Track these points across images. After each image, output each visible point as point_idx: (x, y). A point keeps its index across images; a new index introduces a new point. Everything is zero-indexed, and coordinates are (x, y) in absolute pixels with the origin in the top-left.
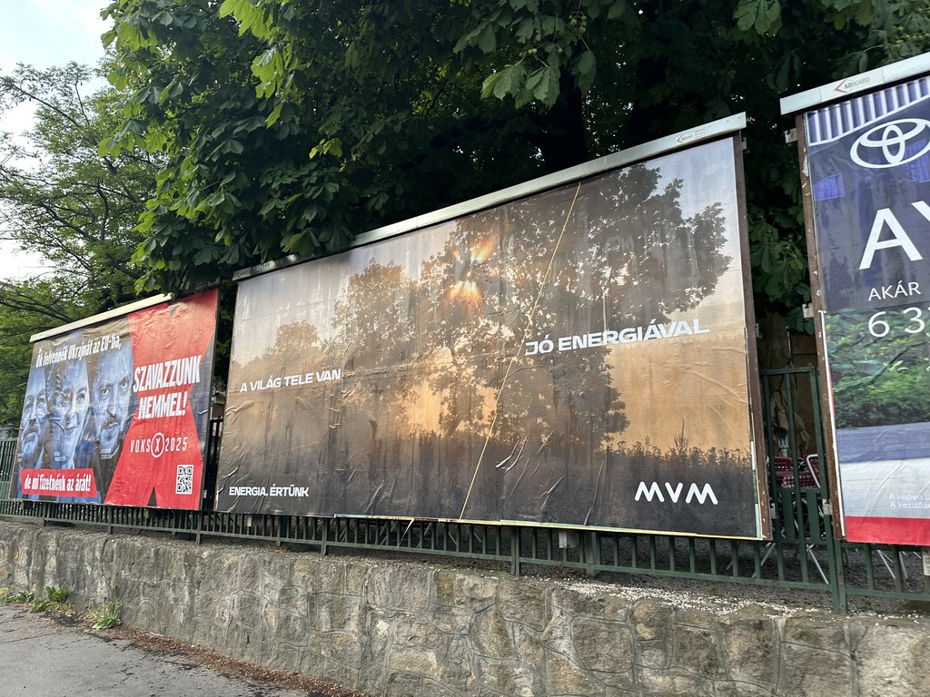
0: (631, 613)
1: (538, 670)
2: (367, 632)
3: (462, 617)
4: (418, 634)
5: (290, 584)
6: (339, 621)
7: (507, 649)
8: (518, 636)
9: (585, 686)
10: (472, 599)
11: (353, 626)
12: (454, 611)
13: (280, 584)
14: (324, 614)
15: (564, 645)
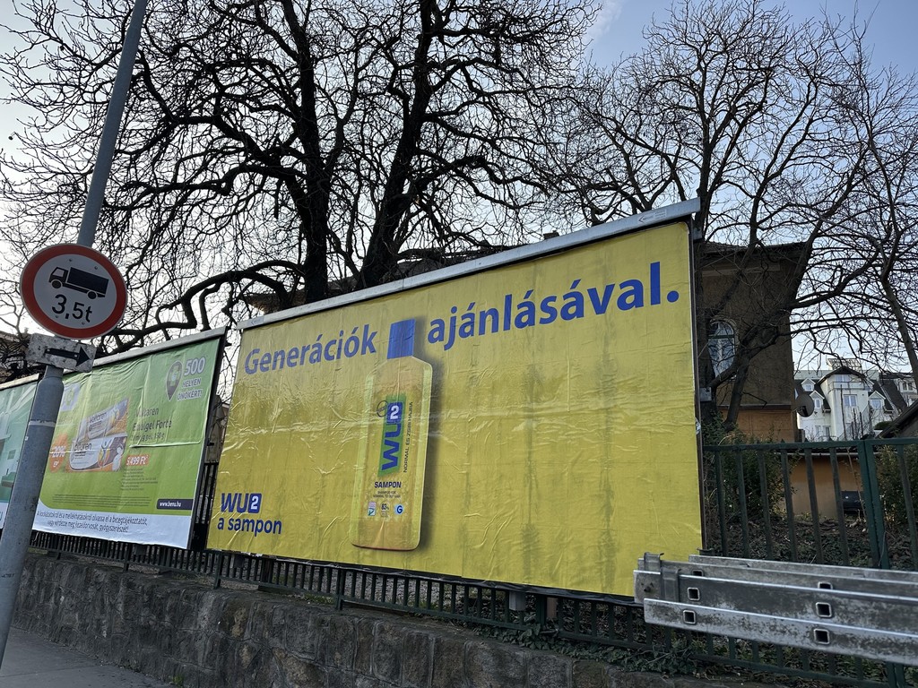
0: (143, 587)
1: (110, 620)
2: (57, 603)
3: (91, 591)
4: (74, 602)
5: (33, 576)
6: (47, 599)
7: (102, 612)
8: (107, 603)
9: (123, 628)
10: (96, 583)
11: (53, 601)
12: (89, 590)
13: (30, 574)
14: (43, 593)
15: (120, 607)
